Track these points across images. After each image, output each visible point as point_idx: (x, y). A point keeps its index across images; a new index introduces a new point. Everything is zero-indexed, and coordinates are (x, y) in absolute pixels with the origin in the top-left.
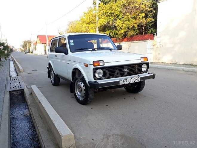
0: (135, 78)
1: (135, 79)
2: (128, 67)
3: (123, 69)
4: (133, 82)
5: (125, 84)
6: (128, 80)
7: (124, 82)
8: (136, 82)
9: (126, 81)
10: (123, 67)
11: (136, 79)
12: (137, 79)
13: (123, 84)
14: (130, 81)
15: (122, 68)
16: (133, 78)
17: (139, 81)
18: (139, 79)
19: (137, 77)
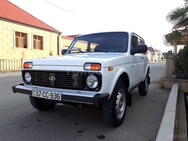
0: (53, 93)
1: (52, 95)
4: (49, 98)
5: (38, 97)
6: (42, 93)
7: (37, 94)
8: (53, 99)
9: (39, 93)
11: (54, 95)
12: (57, 96)
13: (36, 96)
14: (45, 95)
16: (50, 93)
17: (60, 99)
18: (60, 97)
19: (57, 93)
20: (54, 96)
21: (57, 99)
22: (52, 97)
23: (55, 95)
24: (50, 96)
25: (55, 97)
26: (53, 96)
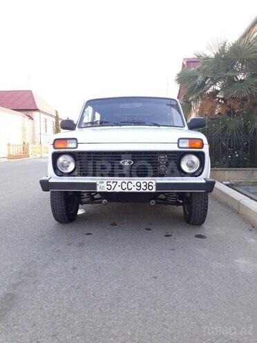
0: (142, 182)
1: (139, 184)
2: (133, 157)
3: (121, 160)
4: (134, 190)
5: (111, 191)
6: (119, 184)
7: (109, 187)
8: (141, 190)
9: (113, 185)
10: (121, 157)
11: (143, 185)
12: (148, 186)
13: (106, 190)
14: (125, 186)
15: (118, 157)
16: (134, 182)
17: (154, 190)
18: (154, 187)
19: (148, 182)
20: (143, 187)
21: (147, 190)
22: (139, 188)
23: (145, 184)
24: (136, 187)
25: (145, 188)
26: (140, 186)
